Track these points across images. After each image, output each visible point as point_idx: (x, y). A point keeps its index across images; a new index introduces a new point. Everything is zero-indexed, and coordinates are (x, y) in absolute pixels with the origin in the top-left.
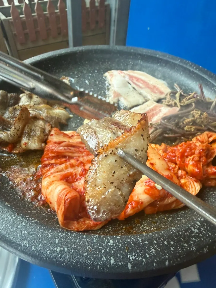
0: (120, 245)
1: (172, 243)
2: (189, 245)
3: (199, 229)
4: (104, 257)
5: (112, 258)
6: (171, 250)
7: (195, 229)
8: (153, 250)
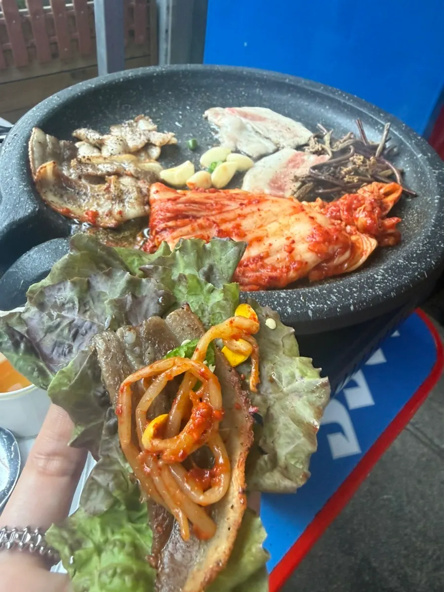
0: (295, 296)
1: (354, 289)
2: (374, 290)
3: (383, 275)
4: (279, 308)
5: (288, 307)
6: (355, 296)
7: (378, 276)
8: (334, 298)
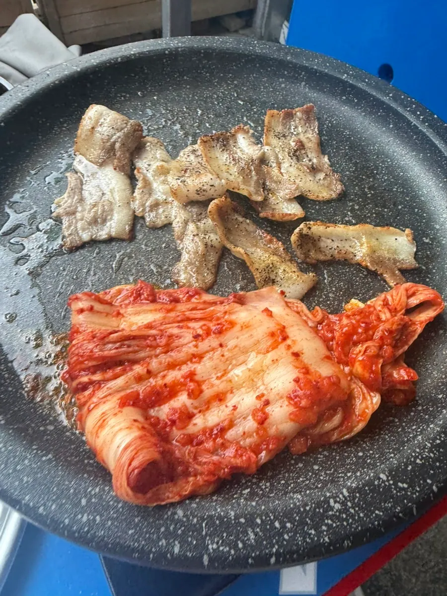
0: (195, 520)
1: (288, 525)
2: (319, 533)
3: (343, 504)
4: (164, 541)
5: (176, 542)
6: (284, 539)
7: (335, 502)
8: (252, 536)
